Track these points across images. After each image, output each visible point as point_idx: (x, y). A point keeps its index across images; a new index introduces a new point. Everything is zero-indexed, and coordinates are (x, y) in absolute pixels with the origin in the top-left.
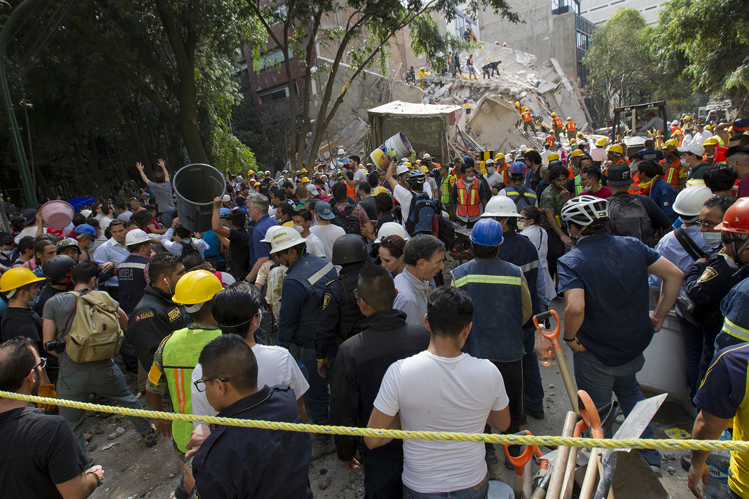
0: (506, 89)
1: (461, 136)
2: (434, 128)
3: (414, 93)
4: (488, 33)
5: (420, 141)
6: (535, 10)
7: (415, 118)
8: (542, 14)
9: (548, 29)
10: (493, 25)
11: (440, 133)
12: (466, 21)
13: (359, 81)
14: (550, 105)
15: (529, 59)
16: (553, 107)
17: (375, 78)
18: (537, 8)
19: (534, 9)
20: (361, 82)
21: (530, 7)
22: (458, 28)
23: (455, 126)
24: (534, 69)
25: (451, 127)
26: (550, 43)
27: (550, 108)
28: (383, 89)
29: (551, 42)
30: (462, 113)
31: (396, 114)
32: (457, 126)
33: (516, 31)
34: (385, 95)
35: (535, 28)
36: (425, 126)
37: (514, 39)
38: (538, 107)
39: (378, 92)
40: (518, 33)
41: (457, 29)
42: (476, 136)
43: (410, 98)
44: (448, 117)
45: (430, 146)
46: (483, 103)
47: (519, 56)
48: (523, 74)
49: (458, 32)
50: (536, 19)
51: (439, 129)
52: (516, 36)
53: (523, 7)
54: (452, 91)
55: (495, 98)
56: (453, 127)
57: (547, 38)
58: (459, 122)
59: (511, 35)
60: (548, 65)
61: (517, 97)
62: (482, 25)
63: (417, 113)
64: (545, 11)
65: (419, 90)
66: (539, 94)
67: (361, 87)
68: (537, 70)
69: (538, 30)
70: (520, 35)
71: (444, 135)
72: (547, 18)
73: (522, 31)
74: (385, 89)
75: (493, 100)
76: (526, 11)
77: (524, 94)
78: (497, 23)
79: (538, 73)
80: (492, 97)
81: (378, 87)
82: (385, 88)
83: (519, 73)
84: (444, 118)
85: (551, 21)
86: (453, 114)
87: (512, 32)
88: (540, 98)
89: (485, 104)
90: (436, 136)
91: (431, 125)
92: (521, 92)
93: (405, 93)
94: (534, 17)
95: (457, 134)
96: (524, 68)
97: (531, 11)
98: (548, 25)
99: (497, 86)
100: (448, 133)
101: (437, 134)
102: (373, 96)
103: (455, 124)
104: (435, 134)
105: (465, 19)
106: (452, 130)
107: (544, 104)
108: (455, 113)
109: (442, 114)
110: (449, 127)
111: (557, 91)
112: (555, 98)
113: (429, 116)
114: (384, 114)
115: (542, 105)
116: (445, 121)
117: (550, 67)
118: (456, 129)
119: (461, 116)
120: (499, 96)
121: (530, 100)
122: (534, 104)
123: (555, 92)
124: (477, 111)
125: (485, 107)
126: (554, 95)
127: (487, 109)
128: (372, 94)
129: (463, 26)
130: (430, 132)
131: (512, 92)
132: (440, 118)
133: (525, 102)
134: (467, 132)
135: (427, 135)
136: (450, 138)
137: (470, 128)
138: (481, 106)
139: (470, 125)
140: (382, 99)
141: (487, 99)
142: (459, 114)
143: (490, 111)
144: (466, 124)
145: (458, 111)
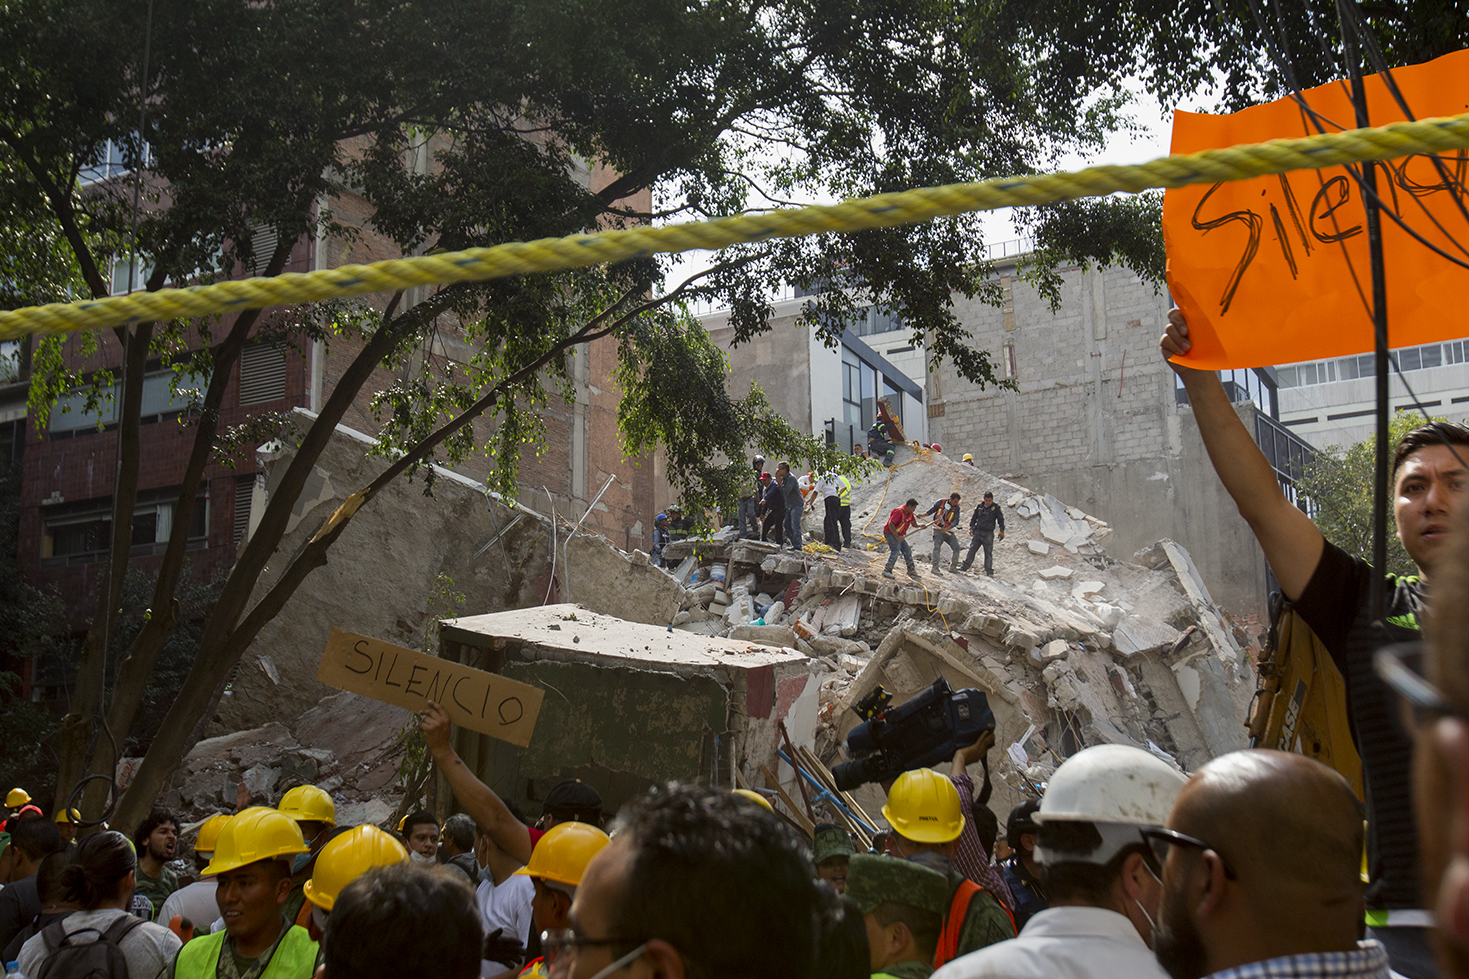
0: (992, 622)
1: (794, 763)
2: (686, 718)
3: (645, 588)
4: (956, 430)
5: (627, 763)
6: (1122, 380)
7: (618, 672)
8: (1145, 396)
9: (1165, 447)
10: (974, 405)
11: (709, 739)
12: (886, 380)
13: (442, 515)
14: (1160, 704)
15: (1086, 530)
16: (1170, 712)
17: (502, 515)
18: (1128, 373)
19: (1116, 374)
20: (447, 521)
21: (1103, 368)
22: (855, 398)
23: (770, 722)
24: (1100, 567)
25: (753, 723)
26: (1170, 493)
27: (1158, 714)
28: (531, 556)
29: (1176, 492)
30: (806, 679)
31: (548, 649)
32: (781, 726)
33: (1055, 438)
34: (532, 582)
35: (1121, 438)
36: (653, 706)
37: (1048, 462)
38: (1112, 702)
39: (506, 567)
40: (1062, 445)
41: (850, 402)
43: (628, 606)
44: (744, 683)
46: (893, 655)
47: (1052, 517)
48: (1062, 578)
49: (855, 412)
50: (1123, 407)
51: (706, 724)
52: (1056, 453)
53: (1080, 363)
54: (794, 602)
55: (934, 640)
56: (762, 727)
57: (1159, 476)
58: (792, 710)
59: (1037, 448)
60: (1153, 559)
61: (1035, 653)
62: (938, 402)
63: (630, 655)
64: (1154, 387)
65: (666, 579)
66: (1116, 657)
67: (445, 540)
68: (1113, 572)
69: (1130, 443)
70: (1069, 451)
71: (725, 751)
72: (1160, 412)
73: (1077, 442)
74: (537, 561)
75: (928, 646)
76: (1089, 378)
77: (1057, 647)
78: (988, 402)
79: (1117, 582)
80: (924, 636)
81: (509, 548)
82: (536, 556)
83: (1046, 573)
84: (730, 686)
85: (1173, 423)
86: (766, 673)
87: (1040, 440)
88: (1121, 670)
89: (897, 660)
90: (693, 750)
91: (675, 705)
92: (1050, 638)
93: (612, 586)
94: (1116, 400)
95: (777, 754)
96: (1068, 559)
97: (1106, 381)
98: (1164, 432)
99: (963, 606)
100: (740, 747)
101: (698, 745)
102: (485, 577)
103: (773, 715)
104: (689, 744)
105: (880, 375)
106: (758, 735)
107: (1134, 695)
108: (775, 672)
109: (721, 668)
110: (747, 724)
111: (1182, 654)
112: (1175, 678)
113: (672, 670)
114: (503, 644)
115: (1126, 697)
116: (732, 697)
117: (1158, 569)
118: (773, 737)
119: (798, 686)
120: (951, 636)
121: (1080, 675)
122: (1096, 689)
123: (1174, 658)
124: (867, 683)
125: (900, 671)
126: (1173, 668)
127: (904, 676)
128: (482, 573)
129: (874, 396)
130: (669, 732)
131: (1015, 636)
132: (712, 681)
133: (1057, 677)
134: (825, 756)
135: (656, 744)
136: (746, 765)
137: (837, 743)
138: (885, 665)
139: (839, 731)
140: (518, 595)
141: (907, 642)
142: (793, 682)
143: (918, 686)
144: (825, 725)
145: (791, 669)
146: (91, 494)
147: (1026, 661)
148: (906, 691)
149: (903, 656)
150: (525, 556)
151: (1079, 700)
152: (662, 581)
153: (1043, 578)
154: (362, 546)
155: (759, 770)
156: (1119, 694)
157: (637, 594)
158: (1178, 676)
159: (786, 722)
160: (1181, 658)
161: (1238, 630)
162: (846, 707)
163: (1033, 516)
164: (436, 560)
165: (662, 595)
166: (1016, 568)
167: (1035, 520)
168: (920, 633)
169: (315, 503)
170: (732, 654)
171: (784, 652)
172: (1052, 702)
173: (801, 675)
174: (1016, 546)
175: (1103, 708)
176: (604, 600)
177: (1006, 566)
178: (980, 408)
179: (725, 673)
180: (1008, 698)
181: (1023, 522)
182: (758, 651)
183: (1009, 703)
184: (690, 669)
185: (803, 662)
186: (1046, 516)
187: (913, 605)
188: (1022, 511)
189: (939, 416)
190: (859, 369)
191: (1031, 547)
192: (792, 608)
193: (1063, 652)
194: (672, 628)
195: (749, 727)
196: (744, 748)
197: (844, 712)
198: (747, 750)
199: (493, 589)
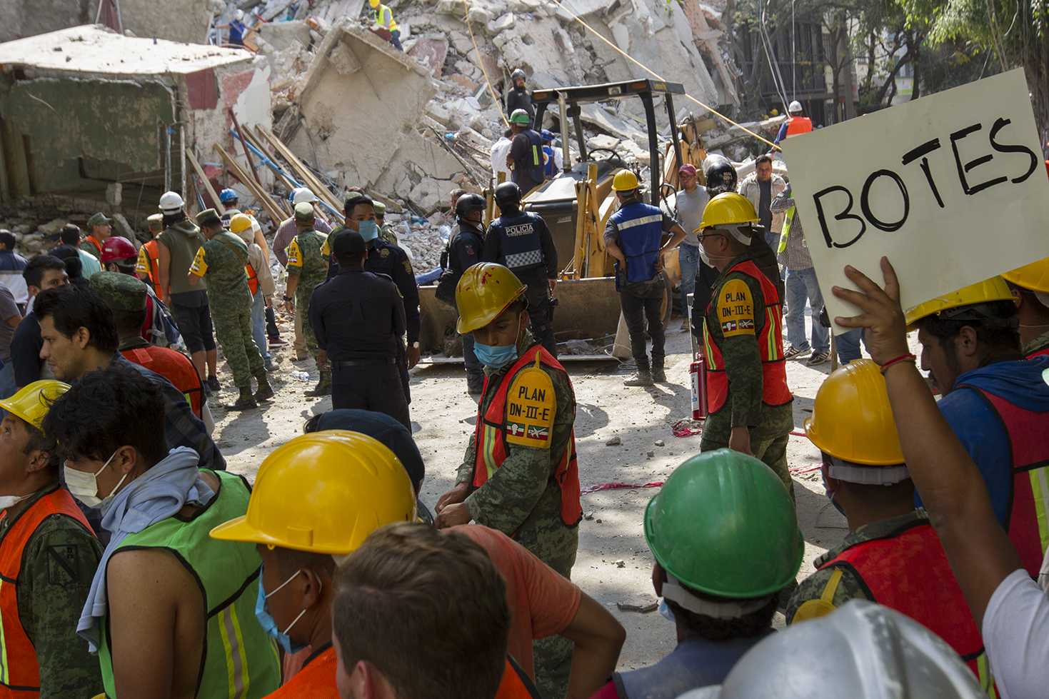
1: (241, 138)
2: (144, 116)
5: (107, 153)
7: (92, 84)
11: (162, 130)
14: (599, 54)
16: (607, 60)
23: (218, 112)
25: (199, 114)
27: (598, 62)
30: (252, 74)
31: (43, 69)
32: (231, 114)
36: (120, 108)
38: (554, 56)
42: (318, 139)
44: (184, 85)
45: (137, 170)
46: (335, 45)
51: (159, 119)
56: (210, 117)
58: (241, 98)
61: (491, 26)
63: (104, 69)
66: (563, 22)
71: (176, 138)
75: (354, 35)
84: (174, 88)
86: (208, 74)
88: (563, 32)
89: (338, 49)
90: (153, 140)
91: (136, 106)
92: (503, 13)
95: (231, 134)
100: (190, 133)
101: (155, 137)
103: (221, 105)
104: (149, 135)
106: (206, 122)
107: (572, 50)
108: (216, 72)
109: (168, 75)
110: (193, 116)
111: (615, 14)
112: (612, 33)
113: (132, 79)
114: (10, 68)
115: (566, 52)
116: (177, 97)
118: (224, 122)
119: (245, 80)
120: (369, 29)
121: (525, 40)
122: (540, 49)
123: (610, 17)
124: (317, 69)
125: (340, 57)
126: (610, 26)
127: (344, 61)
130: (134, 127)
131: (473, 15)
132: (160, 85)
133: (505, 43)
134: (292, 127)
135: (126, 137)
136: (197, 146)
137: (302, 116)
138: (329, 54)
139: (301, 107)
140: (87, 16)
141: (346, 34)
142: (238, 78)
143: (354, 68)
144: (289, 104)
145: (234, 68)
147: (485, 33)
148: (346, 73)
149: (342, 46)
151: (522, 59)
155: (214, 149)
156: (561, 50)
158: (614, 31)
159: (235, 110)
160: (614, 17)
162: (302, 89)
165: (197, 6)
168: (348, 28)
170: (188, 60)
171: (234, 54)
172: (501, 62)
173: (246, 71)
175: (546, 63)
179: (170, 79)
182: (213, 55)
183: (422, 76)
184: (144, 77)
185: (249, 61)
192: (315, 5)
193: (512, 24)
194: (158, 40)
195: (196, 118)
196: (194, 134)
197: (302, 93)
198: (197, 135)
199: (68, 12)
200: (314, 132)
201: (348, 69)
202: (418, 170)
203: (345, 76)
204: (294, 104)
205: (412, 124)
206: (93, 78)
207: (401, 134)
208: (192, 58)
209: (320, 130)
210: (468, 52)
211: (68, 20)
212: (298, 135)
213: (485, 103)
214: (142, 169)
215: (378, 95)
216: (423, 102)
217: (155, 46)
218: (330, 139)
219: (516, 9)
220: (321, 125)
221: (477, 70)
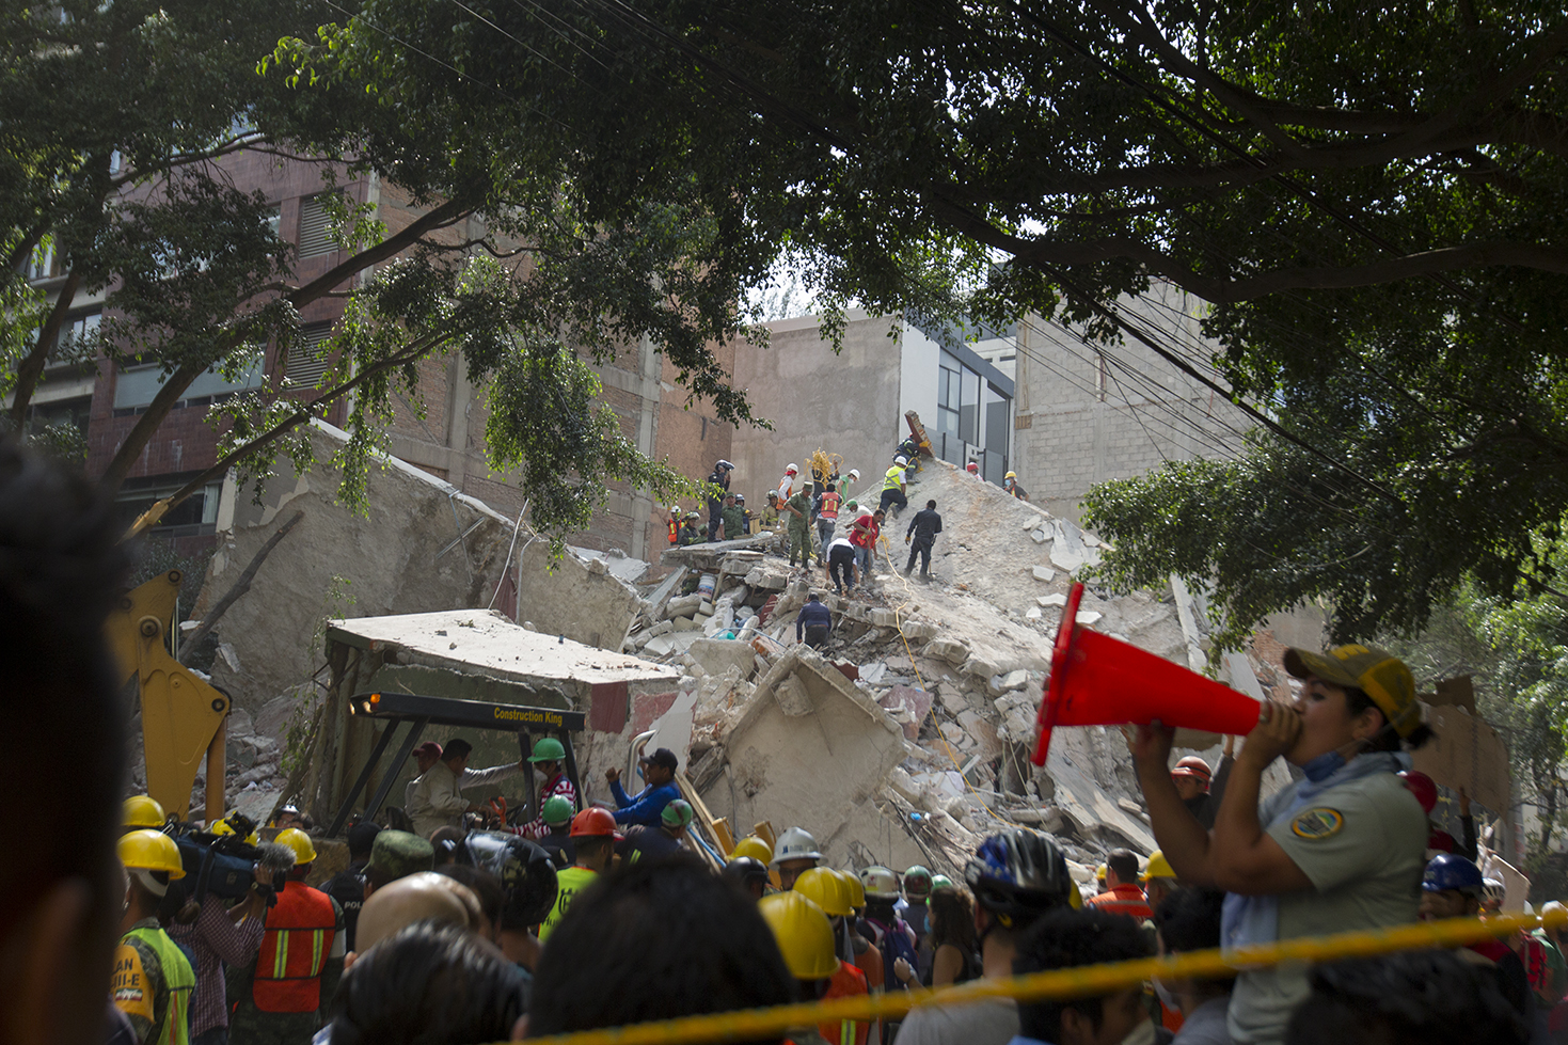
0: (954, 648)
3: (601, 597)
4: (1042, 443)
6: (1212, 399)
8: (1235, 417)
10: (1062, 419)
12: (991, 385)
13: (410, 514)
15: (1097, 558)
17: (467, 516)
19: (1206, 392)
20: (415, 520)
21: (1193, 386)
22: (953, 405)
23: (621, 738)
24: (1103, 598)
25: (600, 737)
28: (493, 559)
30: (674, 697)
33: (1140, 457)
34: (492, 584)
39: (469, 568)
41: (947, 408)
42: (742, 795)
43: (584, 613)
44: (589, 697)
46: (785, 677)
47: (1064, 542)
49: (952, 421)
50: (1213, 428)
53: (1171, 380)
54: (769, 617)
56: (612, 742)
58: (655, 726)
59: (1122, 466)
60: (1162, 593)
61: (995, 684)
62: (1026, 414)
67: (411, 539)
68: (1115, 603)
74: (498, 564)
76: (1179, 395)
77: (1020, 678)
78: (1076, 417)
79: (1117, 614)
80: (809, 660)
81: (472, 549)
82: (498, 560)
83: (1045, 601)
84: (575, 700)
86: (620, 689)
87: (1125, 458)
89: (788, 682)
92: (1013, 668)
93: (569, 592)
94: (1204, 420)
97: (1196, 400)
100: (583, 759)
102: (449, 577)
103: (628, 730)
105: (984, 381)
106: (606, 749)
108: (630, 688)
109: (571, 682)
110: (592, 738)
113: (526, 681)
114: (382, 647)
117: (1165, 602)
119: (664, 704)
120: (833, 663)
124: (756, 704)
125: (789, 693)
127: (793, 699)
128: (446, 572)
129: (976, 403)
131: (973, 664)
132: (560, 694)
133: (1011, 709)
134: (711, 773)
135: (503, 753)
136: (588, 777)
137: (726, 762)
138: (776, 687)
139: (727, 750)
140: (479, 597)
141: (803, 665)
142: (656, 699)
143: (805, 710)
144: (713, 743)
145: (653, 686)
146: (146, 472)
147: (986, 690)
148: (793, 714)
149: (793, 678)
150: (487, 558)
151: (1031, 733)
152: (617, 590)
153: (1040, 606)
154: (334, 541)
157: (593, 602)
161: (1267, 668)
162: (734, 727)
163: (1047, 541)
164: (403, 558)
165: (617, 604)
166: (1015, 593)
167: (1047, 545)
169: (291, 496)
170: (599, 668)
171: (657, 670)
172: (1002, 732)
173: (667, 693)
174: (1021, 572)
176: (562, 606)
177: (1006, 591)
178: (1067, 421)
179: (573, 687)
180: (889, 727)
181: (1035, 547)
182: (630, 667)
183: (890, 732)
184: (541, 681)
185: (673, 681)
186: (1060, 540)
187: (882, 627)
188: (1036, 536)
189: (1025, 428)
190: (960, 374)
191: (1035, 573)
192: (766, 623)
193: (1023, 684)
194: (565, 640)
195: (595, 741)
196: (588, 761)
197: (733, 732)
198: (591, 763)
199: (456, 589)
200: (739, 784)
201: (797, 710)
202: (866, 854)
203: (791, 718)
204: (719, 745)
205: (868, 792)
206: (479, 673)
207: (852, 803)
208: (604, 667)
209: (747, 783)
210: (959, 712)
211: (453, 601)
212: (717, 785)
213: (973, 780)
214: (514, 795)
215: (830, 750)
216: (886, 766)
217: (561, 646)
218: (757, 797)
219: (1032, 666)
220: (749, 776)
221: (967, 738)
